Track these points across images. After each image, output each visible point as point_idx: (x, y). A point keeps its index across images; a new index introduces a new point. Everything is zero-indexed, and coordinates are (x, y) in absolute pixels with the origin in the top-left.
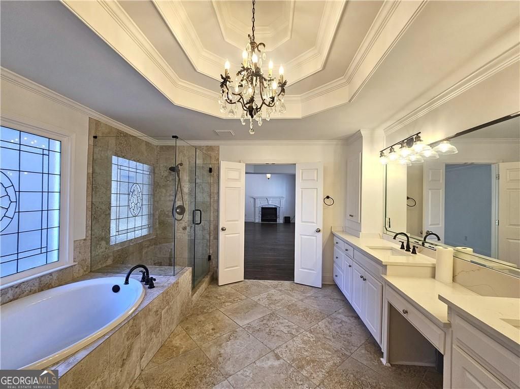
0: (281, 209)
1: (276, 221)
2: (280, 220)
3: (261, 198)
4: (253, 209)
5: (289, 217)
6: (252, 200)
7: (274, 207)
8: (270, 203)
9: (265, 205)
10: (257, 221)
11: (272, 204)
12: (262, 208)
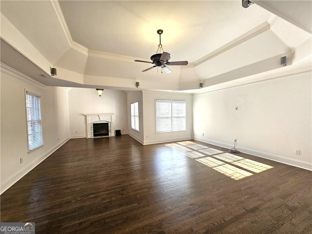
0: (112, 124)
1: (108, 135)
2: (112, 134)
3: (92, 115)
4: (84, 125)
5: (120, 130)
6: (83, 118)
7: (105, 122)
8: (102, 119)
9: (97, 121)
10: (89, 137)
11: (103, 120)
12: (94, 124)
